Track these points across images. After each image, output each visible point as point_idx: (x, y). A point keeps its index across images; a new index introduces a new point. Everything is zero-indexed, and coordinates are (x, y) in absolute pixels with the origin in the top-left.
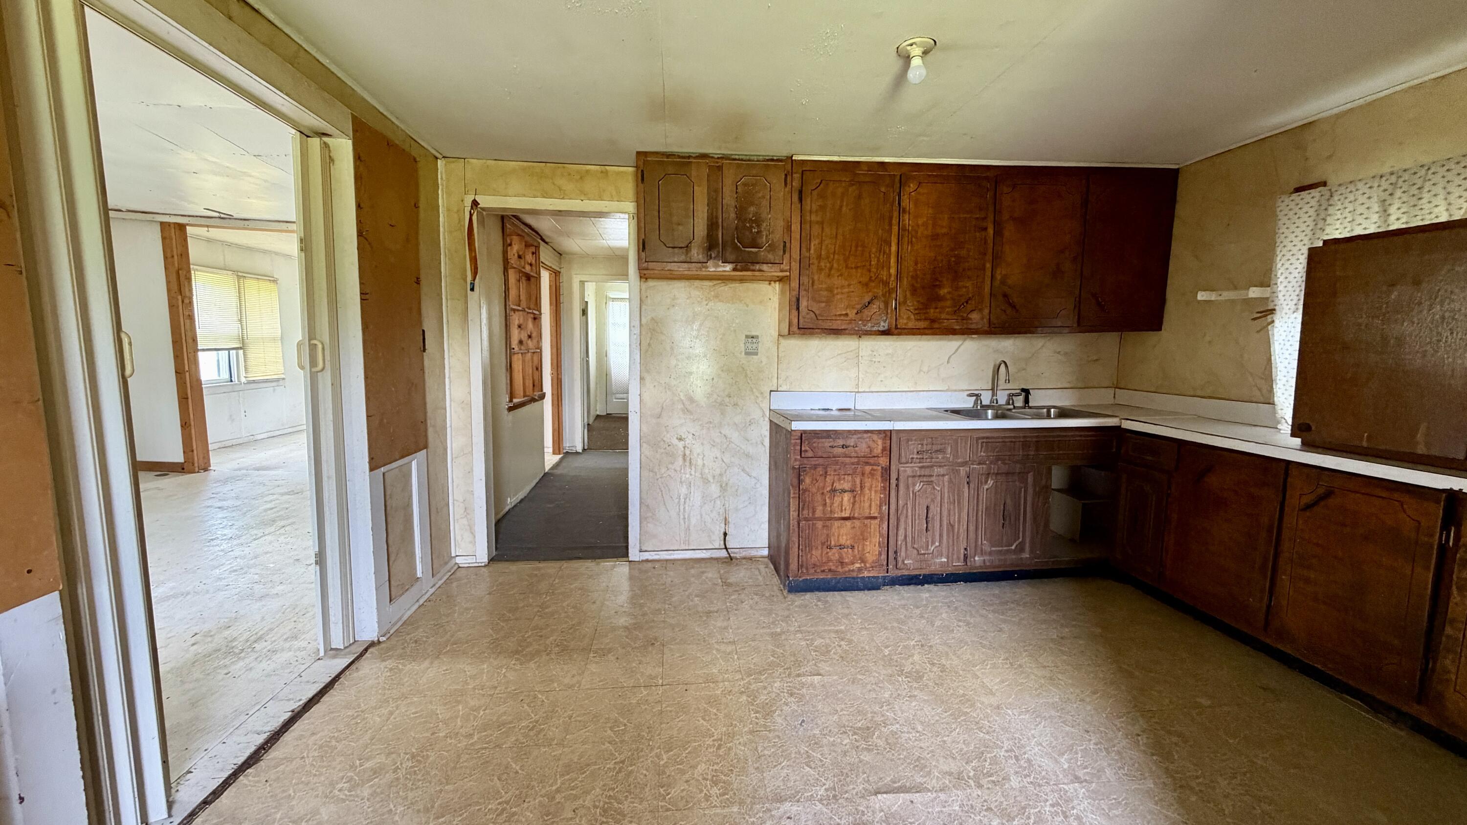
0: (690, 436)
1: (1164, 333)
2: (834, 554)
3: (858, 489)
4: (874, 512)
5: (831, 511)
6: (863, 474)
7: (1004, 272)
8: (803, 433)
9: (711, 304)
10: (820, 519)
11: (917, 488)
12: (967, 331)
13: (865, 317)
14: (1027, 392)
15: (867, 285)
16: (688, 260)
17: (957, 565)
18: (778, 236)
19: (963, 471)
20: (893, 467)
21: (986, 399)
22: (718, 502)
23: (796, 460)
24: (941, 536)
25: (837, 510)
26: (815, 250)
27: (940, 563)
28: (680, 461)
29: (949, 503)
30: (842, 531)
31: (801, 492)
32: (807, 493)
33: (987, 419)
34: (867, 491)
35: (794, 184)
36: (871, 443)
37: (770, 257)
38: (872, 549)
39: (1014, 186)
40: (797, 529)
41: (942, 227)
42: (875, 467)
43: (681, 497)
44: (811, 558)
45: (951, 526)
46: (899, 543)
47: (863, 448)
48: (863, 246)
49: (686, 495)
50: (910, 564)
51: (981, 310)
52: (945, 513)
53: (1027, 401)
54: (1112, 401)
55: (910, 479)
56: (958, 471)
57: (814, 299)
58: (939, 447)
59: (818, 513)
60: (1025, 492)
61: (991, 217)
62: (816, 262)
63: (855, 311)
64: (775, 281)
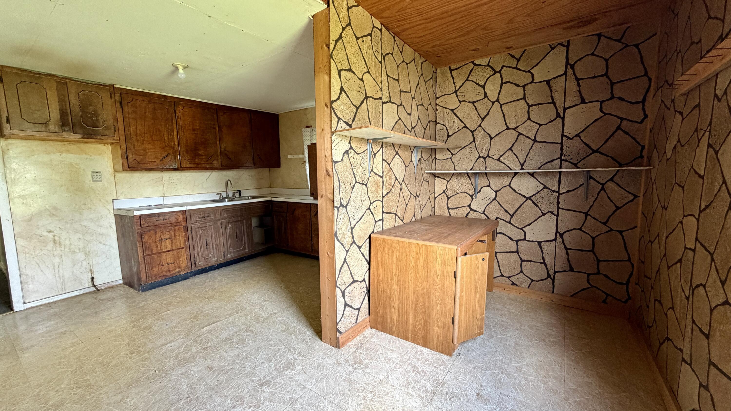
0: (58, 229)
1: (281, 168)
2: (165, 268)
3: (173, 237)
4: (182, 246)
5: (161, 249)
6: (175, 231)
7: (225, 145)
8: (140, 217)
9: (63, 155)
10: (155, 254)
11: (200, 232)
12: (212, 168)
13: (165, 163)
14: (240, 191)
15: (163, 148)
16: (47, 130)
17: (222, 260)
18: (110, 122)
19: (219, 223)
20: (189, 225)
21: (224, 195)
22: (84, 263)
23: (138, 229)
24: (213, 250)
25: (164, 248)
26: (133, 131)
27: (214, 260)
28: (52, 244)
29: (215, 236)
30: (169, 256)
31: (143, 243)
32: (146, 244)
33: (225, 202)
34: (178, 237)
35: (116, 98)
36: (177, 216)
37: (107, 132)
38: (184, 262)
39: (224, 113)
40: (143, 261)
41: (196, 126)
42: (180, 227)
43: (55, 264)
44: (153, 272)
45: (217, 245)
46: (196, 256)
47: (173, 220)
48: (160, 131)
49: (59, 263)
50: (201, 264)
51: (217, 160)
52: (214, 241)
53: (240, 195)
54: (269, 192)
55: (197, 230)
56: (217, 223)
57: (135, 154)
58: (208, 215)
59: (154, 251)
60: (244, 227)
61: (216, 124)
62: (135, 137)
63: (160, 160)
64: (108, 144)
